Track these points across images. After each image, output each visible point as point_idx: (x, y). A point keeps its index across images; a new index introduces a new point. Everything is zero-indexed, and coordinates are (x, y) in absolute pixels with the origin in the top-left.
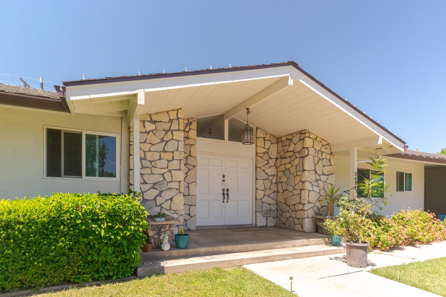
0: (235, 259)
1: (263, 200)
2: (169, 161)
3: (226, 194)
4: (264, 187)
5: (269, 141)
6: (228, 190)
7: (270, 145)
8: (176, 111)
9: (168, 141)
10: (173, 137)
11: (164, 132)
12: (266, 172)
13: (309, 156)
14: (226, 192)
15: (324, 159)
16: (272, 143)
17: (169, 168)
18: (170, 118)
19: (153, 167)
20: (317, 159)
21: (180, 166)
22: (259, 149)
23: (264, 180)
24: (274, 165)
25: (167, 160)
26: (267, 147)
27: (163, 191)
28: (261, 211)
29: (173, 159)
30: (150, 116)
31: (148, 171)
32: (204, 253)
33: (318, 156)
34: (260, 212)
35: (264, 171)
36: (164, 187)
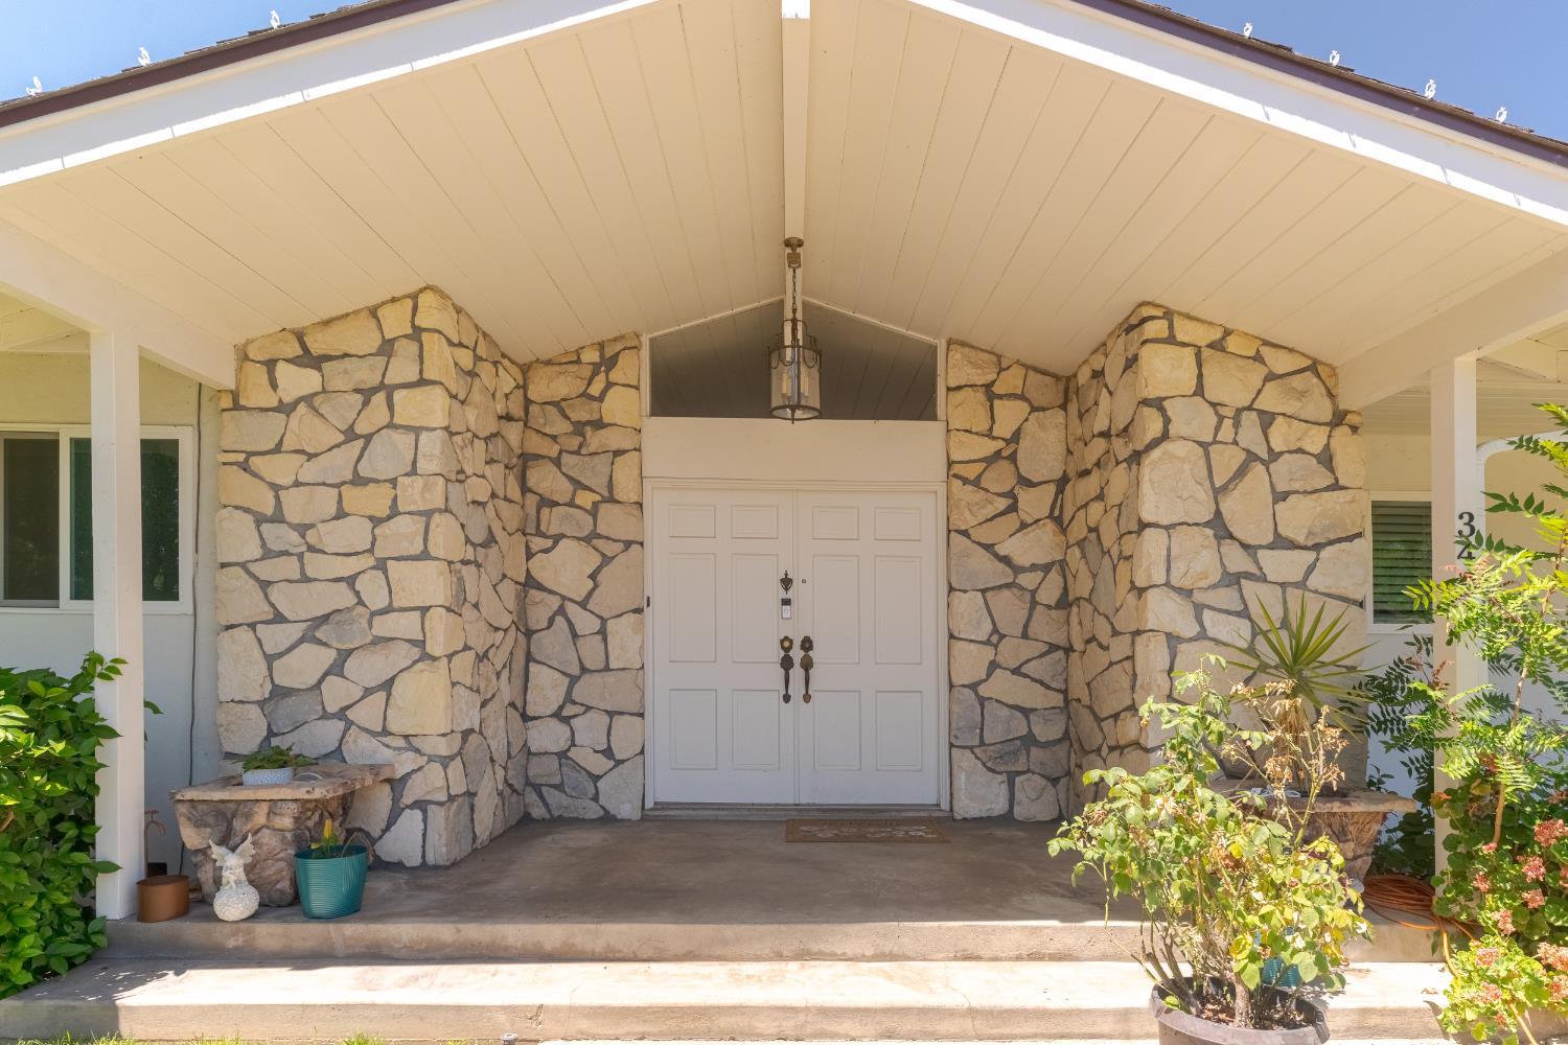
0: (498, 1003)
1: (983, 690)
2: (376, 521)
3: (797, 661)
4: (987, 627)
5: (1022, 397)
6: (807, 644)
7: (1027, 420)
8: (409, 303)
9: (373, 434)
10: (392, 416)
11: (359, 398)
12: (1002, 550)
13: (1165, 446)
14: (797, 654)
15: (1281, 453)
16: (1034, 409)
17: (378, 553)
18: (383, 337)
19: (312, 549)
20: (1227, 461)
21: (426, 540)
22: (960, 441)
23: (989, 595)
24: (1050, 516)
25: (371, 518)
26: (1004, 429)
27: (350, 652)
28: (977, 742)
29: (394, 512)
30: (300, 336)
31: (290, 568)
32: (411, 947)
33: (1235, 443)
34: (971, 748)
35: (988, 547)
36: (356, 636)
